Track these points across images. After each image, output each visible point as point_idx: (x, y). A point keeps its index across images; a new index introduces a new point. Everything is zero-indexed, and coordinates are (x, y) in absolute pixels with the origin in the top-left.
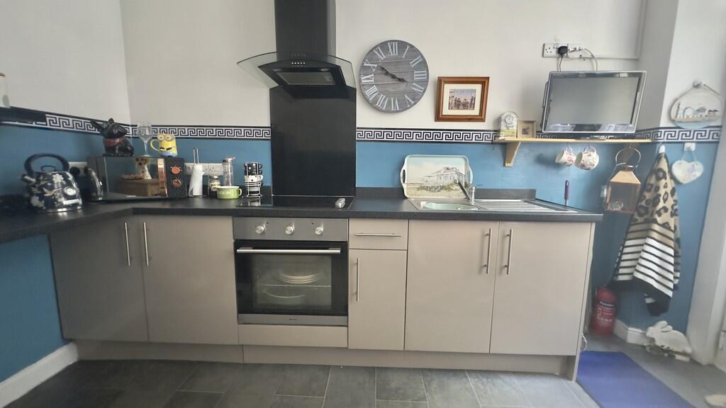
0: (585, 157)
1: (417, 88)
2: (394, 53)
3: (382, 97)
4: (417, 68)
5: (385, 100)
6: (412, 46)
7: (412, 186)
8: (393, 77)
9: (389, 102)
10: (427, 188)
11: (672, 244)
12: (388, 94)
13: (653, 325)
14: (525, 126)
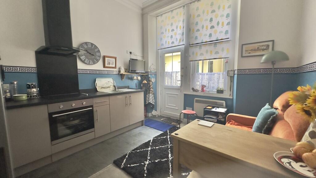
0: (138, 78)
1: (98, 58)
2: (90, 46)
3: (87, 60)
4: (97, 52)
5: (88, 60)
6: (95, 45)
7: (99, 87)
8: (90, 54)
9: (89, 62)
10: (104, 88)
11: (153, 94)
12: (89, 59)
13: (152, 111)
14: (126, 70)
